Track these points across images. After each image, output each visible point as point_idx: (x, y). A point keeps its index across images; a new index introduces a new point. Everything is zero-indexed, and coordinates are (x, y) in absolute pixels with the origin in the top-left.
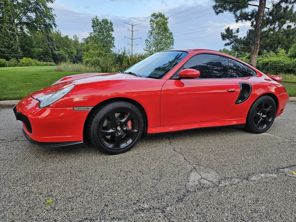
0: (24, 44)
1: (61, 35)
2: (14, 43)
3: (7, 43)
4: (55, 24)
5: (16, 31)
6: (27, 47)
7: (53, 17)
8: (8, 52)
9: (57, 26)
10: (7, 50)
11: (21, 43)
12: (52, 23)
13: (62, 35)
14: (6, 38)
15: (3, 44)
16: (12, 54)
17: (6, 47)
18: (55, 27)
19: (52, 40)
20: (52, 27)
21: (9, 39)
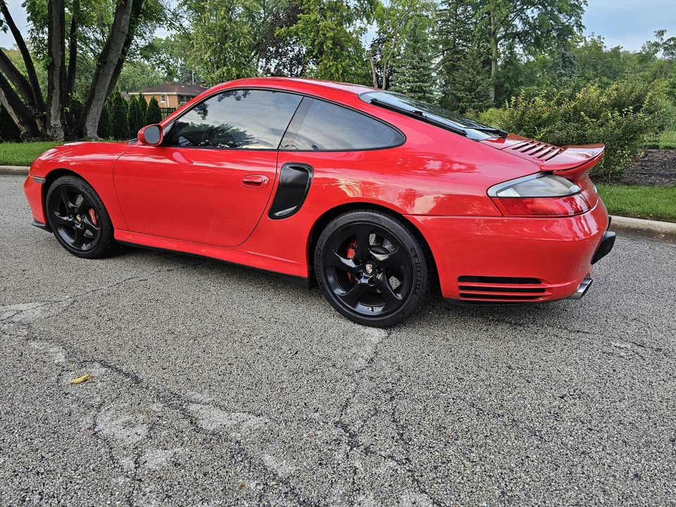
0: (503, 80)
1: (604, 49)
2: (483, 80)
3: (471, 80)
4: (581, 25)
5: (494, 55)
6: (507, 85)
7: (581, 9)
8: (468, 99)
9: (584, 30)
10: (467, 95)
11: (498, 78)
12: (573, 23)
13: (605, 47)
14: (471, 70)
15: (463, 85)
16: (474, 102)
17: (465, 90)
18: (581, 29)
19: (571, 63)
20: (571, 32)
21: (475, 73)
